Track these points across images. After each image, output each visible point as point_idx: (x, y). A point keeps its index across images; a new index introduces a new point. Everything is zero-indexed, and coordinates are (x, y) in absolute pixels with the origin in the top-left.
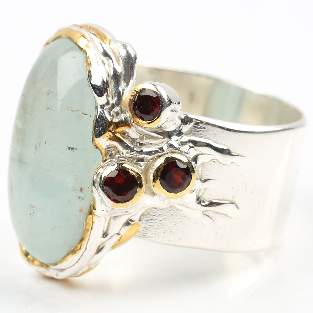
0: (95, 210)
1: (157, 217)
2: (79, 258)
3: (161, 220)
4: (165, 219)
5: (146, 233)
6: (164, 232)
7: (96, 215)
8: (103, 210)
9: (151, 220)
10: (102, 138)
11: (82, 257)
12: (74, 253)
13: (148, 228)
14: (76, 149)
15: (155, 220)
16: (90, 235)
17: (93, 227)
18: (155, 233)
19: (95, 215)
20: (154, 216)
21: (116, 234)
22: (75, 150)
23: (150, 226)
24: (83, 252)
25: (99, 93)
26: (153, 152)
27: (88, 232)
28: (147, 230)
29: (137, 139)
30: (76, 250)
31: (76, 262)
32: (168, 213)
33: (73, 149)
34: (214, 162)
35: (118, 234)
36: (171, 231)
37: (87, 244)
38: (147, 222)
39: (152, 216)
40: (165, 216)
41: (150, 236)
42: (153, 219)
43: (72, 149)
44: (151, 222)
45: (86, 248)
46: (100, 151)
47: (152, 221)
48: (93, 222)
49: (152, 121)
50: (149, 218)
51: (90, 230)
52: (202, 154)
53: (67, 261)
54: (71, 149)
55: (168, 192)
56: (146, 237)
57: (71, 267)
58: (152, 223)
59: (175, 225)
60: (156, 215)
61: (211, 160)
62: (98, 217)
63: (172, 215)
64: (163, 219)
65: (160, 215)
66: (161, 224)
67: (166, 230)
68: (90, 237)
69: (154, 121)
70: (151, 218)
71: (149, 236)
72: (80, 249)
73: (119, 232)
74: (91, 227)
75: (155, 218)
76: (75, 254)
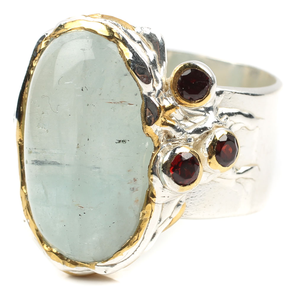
0: (154, 198)
1: (197, 193)
2: (135, 249)
3: (201, 196)
4: (205, 194)
5: (187, 212)
6: (205, 207)
7: (156, 203)
8: (164, 197)
9: (192, 197)
10: (155, 125)
11: (139, 247)
12: (130, 245)
13: (189, 206)
14: (129, 141)
15: (195, 197)
16: (148, 224)
17: (152, 216)
18: (196, 210)
19: (154, 203)
20: (194, 193)
21: (169, 218)
22: (127, 141)
23: (191, 204)
24: (140, 242)
25: (147, 81)
26: (202, 130)
27: (146, 222)
28: (188, 208)
29: (180, 121)
30: (133, 242)
31: (132, 254)
32: (206, 187)
33: (125, 141)
34: (243, 129)
35: (170, 217)
36: (210, 204)
37: (145, 234)
38: (188, 200)
39: (192, 194)
40: (204, 191)
41: (192, 213)
42: (193, 196)
43: (123, 141)
44: (191, 200)
45: (143, 238)
46: (151, 138)
47: (193, 199)
48: (152, 211)
49: (202, 99)
50: (189, 196)
51: (149, 219)
52: (235, 123)
53: (122, 255)
54: (121, 142)
55: (223, 167)
56: (188, 215)
57: (126, 260)
58: (193, 200)
59: (214, 198)
60: (196, 191)
61: (241, 129)
62: (158, 204)
63: (211, 188)
64: (203, 194)
65: (200, 191)
66: (201, 200)
67: (206, 205)
68: (148, 226)
69: (204, 99)
70: (191, 196)
71: (190, 214)
72: (137, 239)
73: (171, 215)
74: (150, 216)
75: (195, 194)
76: (131, 247)
